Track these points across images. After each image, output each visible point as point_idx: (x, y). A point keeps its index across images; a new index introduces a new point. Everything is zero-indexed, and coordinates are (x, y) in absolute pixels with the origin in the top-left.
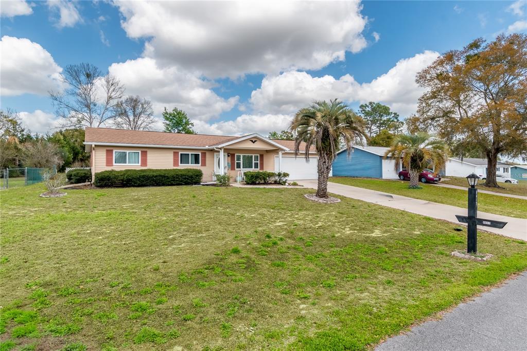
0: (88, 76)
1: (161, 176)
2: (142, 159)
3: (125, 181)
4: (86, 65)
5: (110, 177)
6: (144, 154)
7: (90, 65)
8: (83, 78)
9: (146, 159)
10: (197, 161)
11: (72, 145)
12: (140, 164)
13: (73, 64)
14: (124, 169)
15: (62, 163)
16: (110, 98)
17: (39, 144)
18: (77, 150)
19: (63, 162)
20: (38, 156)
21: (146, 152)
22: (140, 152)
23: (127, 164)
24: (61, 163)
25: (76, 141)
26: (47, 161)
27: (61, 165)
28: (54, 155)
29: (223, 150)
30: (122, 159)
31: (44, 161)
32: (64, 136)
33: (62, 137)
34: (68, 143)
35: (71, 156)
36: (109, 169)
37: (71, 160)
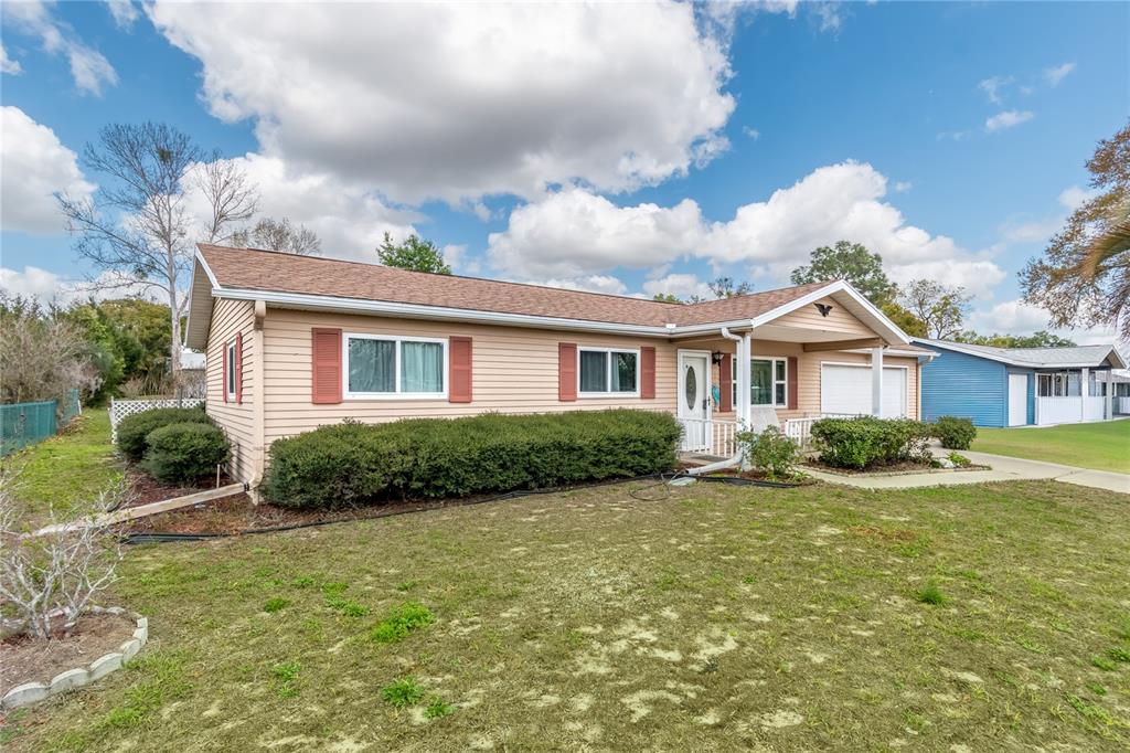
0: (165, 156)
1: (558, 446)
2: (453, 373)
3: (420, 479)
4: (158, 128)
5: (353, 463)
6: (462, 348)
7: (169, 129)
8: (150, 162)
9: (469, 374)
10: (626, 382)
11: (121, 335)
12: (445, 394)
13: (121, 123)
14: (391, 417)
15: (95, 383)
16: (221, 216)
17: (20, 325)
18: (134, 349)
19: (101, 380)
20: (16, 361)
21: (468, 342)
22: (445, 342)
23: (398, 395)
24: (93, 383)
25: (130, 328)
26: (48, 377)
27: (93, 389)
28: (70, 357)
29: (748, 338)
30: (378, 369)
31: (37, 378)
32: (100, 312)
33: (94, 315)
34: (111, 330)
35: (121, 363)
36: (333, 417)
37: (120, 372)
